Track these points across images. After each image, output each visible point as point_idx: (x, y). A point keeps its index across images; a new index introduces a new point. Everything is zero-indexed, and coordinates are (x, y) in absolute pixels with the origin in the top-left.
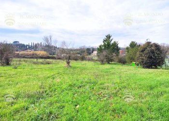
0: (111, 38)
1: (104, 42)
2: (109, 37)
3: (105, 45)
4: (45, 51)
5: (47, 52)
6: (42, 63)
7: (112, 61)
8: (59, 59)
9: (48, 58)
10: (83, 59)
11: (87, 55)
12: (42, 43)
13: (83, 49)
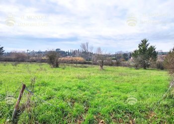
0: (147, 43)
1: (139, 47)
2: (144, 42)
3: (140, 50)
4: (82, 57)
5: (84, 58)
6: (81, 67)
7: (148, 66)
8: (95, 64)
9: (85, 63)
10: (118, 64)
11: (123, 61)
12: (80, 50)
13: (120, 54)
